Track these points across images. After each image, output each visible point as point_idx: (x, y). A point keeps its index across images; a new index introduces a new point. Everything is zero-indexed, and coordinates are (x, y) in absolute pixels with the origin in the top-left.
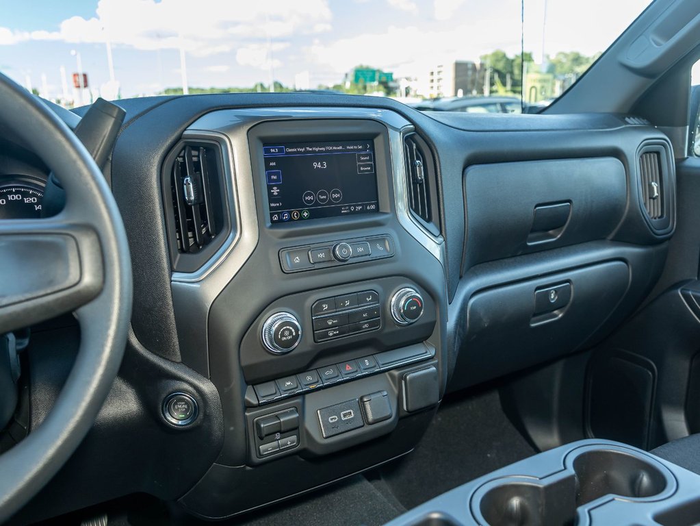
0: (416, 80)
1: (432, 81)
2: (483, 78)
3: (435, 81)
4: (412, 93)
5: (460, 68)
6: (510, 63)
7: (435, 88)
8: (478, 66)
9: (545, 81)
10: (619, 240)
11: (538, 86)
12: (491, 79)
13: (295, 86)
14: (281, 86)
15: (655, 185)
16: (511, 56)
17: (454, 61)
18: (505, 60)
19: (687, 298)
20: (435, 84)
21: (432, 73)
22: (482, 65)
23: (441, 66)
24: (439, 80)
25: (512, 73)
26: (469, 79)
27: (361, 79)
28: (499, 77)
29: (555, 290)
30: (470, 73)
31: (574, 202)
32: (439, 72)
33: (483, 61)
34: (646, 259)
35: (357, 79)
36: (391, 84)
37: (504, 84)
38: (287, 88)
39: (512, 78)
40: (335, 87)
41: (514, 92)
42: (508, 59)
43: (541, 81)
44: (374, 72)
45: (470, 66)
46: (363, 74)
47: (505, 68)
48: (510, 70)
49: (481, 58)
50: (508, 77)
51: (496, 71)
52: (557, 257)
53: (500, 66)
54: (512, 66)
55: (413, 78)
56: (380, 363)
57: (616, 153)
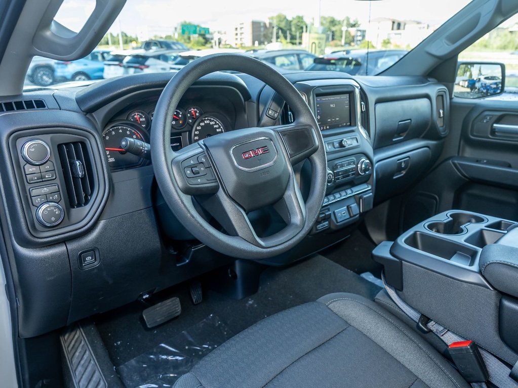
0: (225, 33)
1: (237, 34)
2: (272, 33)
3: (239, 34)
4: (223, 43)
5: (256, 25)
6: (289, 23)
7: (239, 39)
8: (268, 25)
9: (320, 39)
10: (426, 138)
11: (317, 42)
12: (277, 34)
13: (136, 35)
14: (126, 36)
15: (441, 111)
16: (290, 18)
17: (251, 21)
18: (285, 20)
19: (454, 164)
20: (239, 37)
21: (236, 29)
22: (270, 24)
23: (242, 24)
24: (242, 33)
25: (290, 30)
26: (262, 34)
27: (187, 32)
28: (282, 32)
29: (404, 161)
30: (262, 29)
31: (412, 120)
32: (241, 28)
33: (271, 21)
34: (436, 146)
35: (183, 32)
36: (208, 36)
37: (286, 38)
38: (131, 37)
39: (290, 34)
40: (167, 37)
41: (293, 44)
42: (287, 20)
43: (318, 39)
44: (196, 27)
45: (262, 24)
46: (188, 28)
47: (285, 27)
48: (289, 28)
49: (269, 18)
50: (288, 32)
51: (280, 28)
52: (404, 145)
53: (283, 25)
54: (290, 26)
55: (223, 32)
56: (354, 191)
57: (427, 96)
